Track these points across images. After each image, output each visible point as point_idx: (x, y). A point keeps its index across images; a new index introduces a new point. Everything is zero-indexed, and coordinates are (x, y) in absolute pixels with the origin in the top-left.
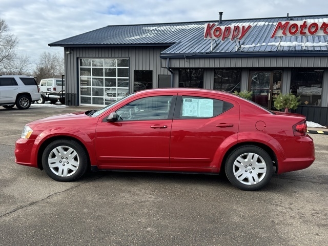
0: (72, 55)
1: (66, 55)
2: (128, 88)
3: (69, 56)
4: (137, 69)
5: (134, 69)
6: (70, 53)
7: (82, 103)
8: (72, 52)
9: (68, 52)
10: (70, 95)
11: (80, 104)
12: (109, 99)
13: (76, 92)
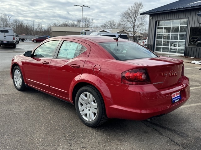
0: (153, 19)
1: (150, 19)
2: (185, 41)
3: (152, 20)
4: (193, 26)
5: (190, 26)
6: (152, 18)
7: (156, 50)
8: (153, 17)
9: (151, 18)
10: (150, 46)
11: (155, 51)
12: (174, 49)
13: (153, 44)
